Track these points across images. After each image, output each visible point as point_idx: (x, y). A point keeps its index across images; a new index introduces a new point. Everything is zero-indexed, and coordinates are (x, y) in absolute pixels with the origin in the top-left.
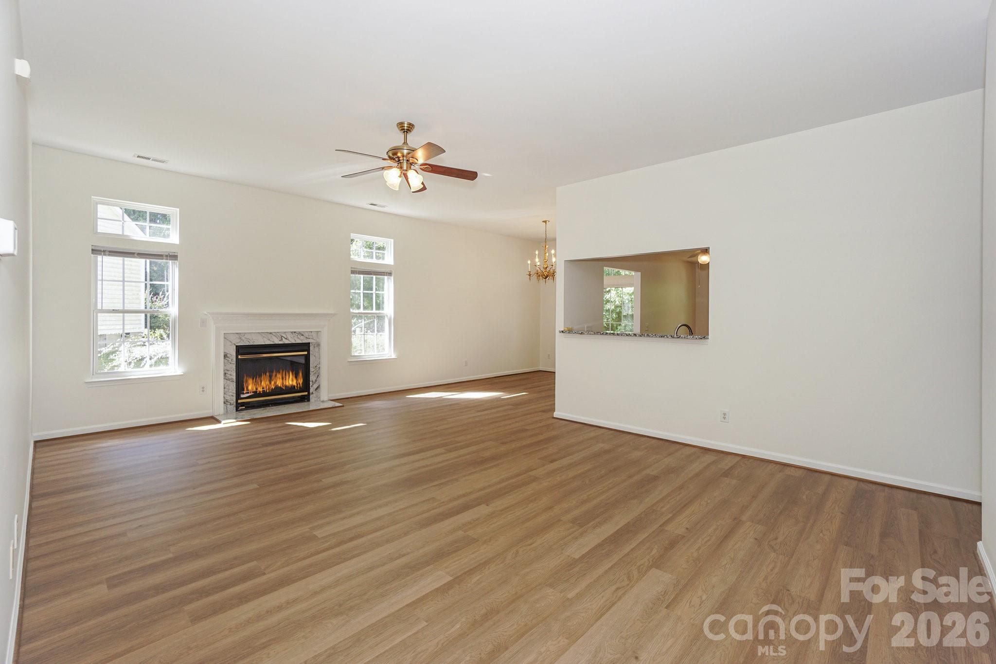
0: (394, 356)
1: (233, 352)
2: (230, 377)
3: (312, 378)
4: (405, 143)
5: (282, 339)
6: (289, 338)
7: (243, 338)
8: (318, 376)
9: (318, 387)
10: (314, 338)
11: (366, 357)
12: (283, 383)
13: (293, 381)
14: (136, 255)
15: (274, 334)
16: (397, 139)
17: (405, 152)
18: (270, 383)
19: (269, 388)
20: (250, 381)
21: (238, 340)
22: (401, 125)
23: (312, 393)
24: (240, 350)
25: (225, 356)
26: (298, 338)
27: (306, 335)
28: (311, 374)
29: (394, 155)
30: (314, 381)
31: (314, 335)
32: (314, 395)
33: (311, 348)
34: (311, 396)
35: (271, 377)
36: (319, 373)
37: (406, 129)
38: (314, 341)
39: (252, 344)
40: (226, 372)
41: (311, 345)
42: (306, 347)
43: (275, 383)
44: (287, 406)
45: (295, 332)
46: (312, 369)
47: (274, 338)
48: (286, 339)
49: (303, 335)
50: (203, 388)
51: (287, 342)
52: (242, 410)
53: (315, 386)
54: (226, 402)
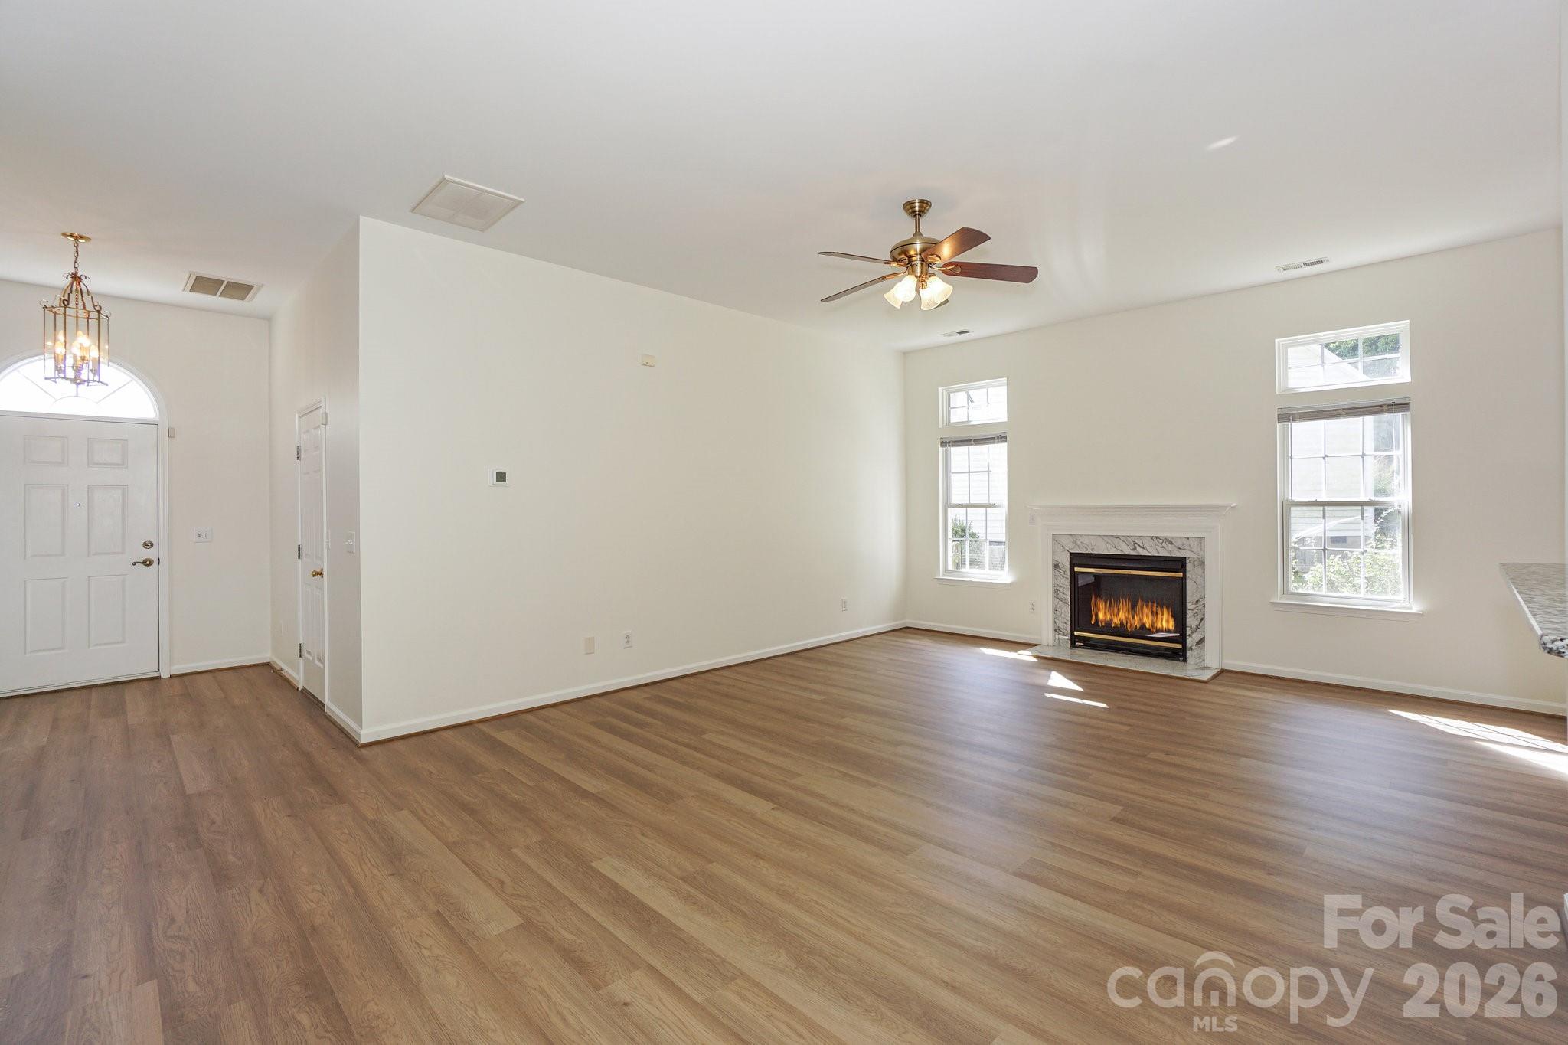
0: (1416, 608)
1: (1066, 562)
2: (1063, 596)
3: (1191, 621)
4: (918, 233)
5: (1135, 548)
6: (1147, 547)
7: (1079, 543)
8: (1202, 619)
9: (1201, 641)
10: (1195, 551)
11: (1329, 599)
12: (1153, 623)
13: (1168, 621)
14: (972, 443)
15: (1122, 538)
16: (904, 227)
17: (918, 247)
18: (1133, 617)
19: (1131, 625)
20: (1101, 605)
21: (1071, 545)
22: (909, 206)
23: (1191, 649)
24: (1077, 559)
25: (1056, 566)
26: (1163, 547)
27: (1179, 543)
28: (1189, 614)
29: (901, 255)
30: (1194, 627)
31: (1194, 544)
32: (1195, 653)
33: (1189, 567)
34: (1189, 653)
35: (1133, 607)
36: (1204, 615)
37: (917, 210)
38: (1194, 555)
39: (1089, 551)
40: (1058, 588)
41: (1187, 561)
42: (1179, 564)
43: (1141, 620)
44: (1153, 660)
45: (1157, 537)
46: (1189, 606)
47: (1123, 544)
48: (1141, 547)
49: (1171, 543)
50: (1033, 605)
51: (1143, 552)
52: (1079, 647)
53: (1196, 637)
54: (1057, 630)
